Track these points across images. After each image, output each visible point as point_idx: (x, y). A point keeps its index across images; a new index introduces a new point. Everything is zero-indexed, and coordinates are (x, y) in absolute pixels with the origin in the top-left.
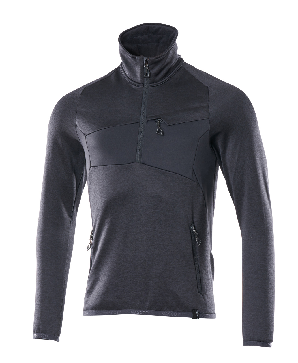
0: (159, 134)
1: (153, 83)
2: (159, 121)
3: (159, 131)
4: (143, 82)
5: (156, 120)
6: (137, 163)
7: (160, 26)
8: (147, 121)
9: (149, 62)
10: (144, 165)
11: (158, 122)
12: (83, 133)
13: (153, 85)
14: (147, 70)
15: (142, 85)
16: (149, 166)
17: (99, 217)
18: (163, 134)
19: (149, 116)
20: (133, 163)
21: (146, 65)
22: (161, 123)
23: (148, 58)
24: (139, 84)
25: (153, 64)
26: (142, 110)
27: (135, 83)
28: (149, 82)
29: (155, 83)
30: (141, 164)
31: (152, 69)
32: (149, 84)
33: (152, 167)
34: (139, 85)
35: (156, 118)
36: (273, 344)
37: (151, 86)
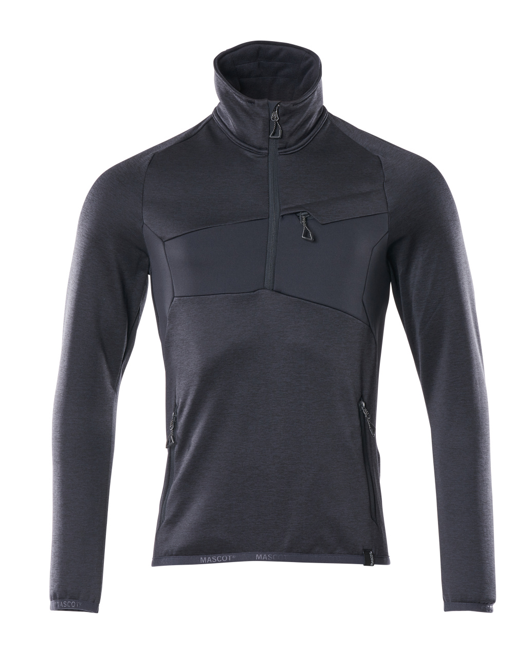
0: (307, 240)
1: (285, 148)
2: (304, 215)
3: (306, 234)
4: (267, 147)
5: (298, 214)
6: (267, 291)
7: (280, 47)
8: (283, 216)
9: (280, 110)
10: (279, 294)
11: (304, 217)
12: (159, 237)
13: (285, 152)
14: (277, 124)
15: (267, 152)
16: (289, 297)
17: (195, 387)
18: (315, 240)
19: (285, 207)
20: (260, 291)
21: (275, 115)
22: (309, 218)
23: (278, 104)
24: (260, 149)
25: (287, 114)
26: (270, 196)
27: (251, 148)
28: (278, 147)
29: (289, 147)
30: (274, 292)
31: (285, 123)
32: (279, 149)
33: (294, 298)
34: (259, 151)
35: (298, 211)
36: (495, 606)
37: (281, 153)
